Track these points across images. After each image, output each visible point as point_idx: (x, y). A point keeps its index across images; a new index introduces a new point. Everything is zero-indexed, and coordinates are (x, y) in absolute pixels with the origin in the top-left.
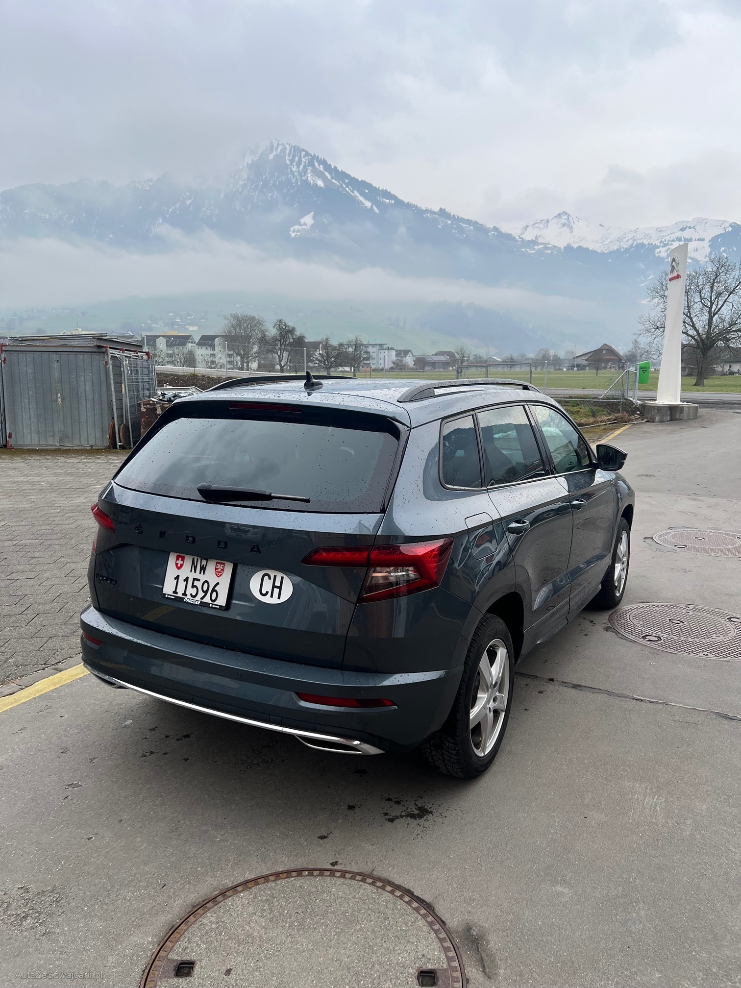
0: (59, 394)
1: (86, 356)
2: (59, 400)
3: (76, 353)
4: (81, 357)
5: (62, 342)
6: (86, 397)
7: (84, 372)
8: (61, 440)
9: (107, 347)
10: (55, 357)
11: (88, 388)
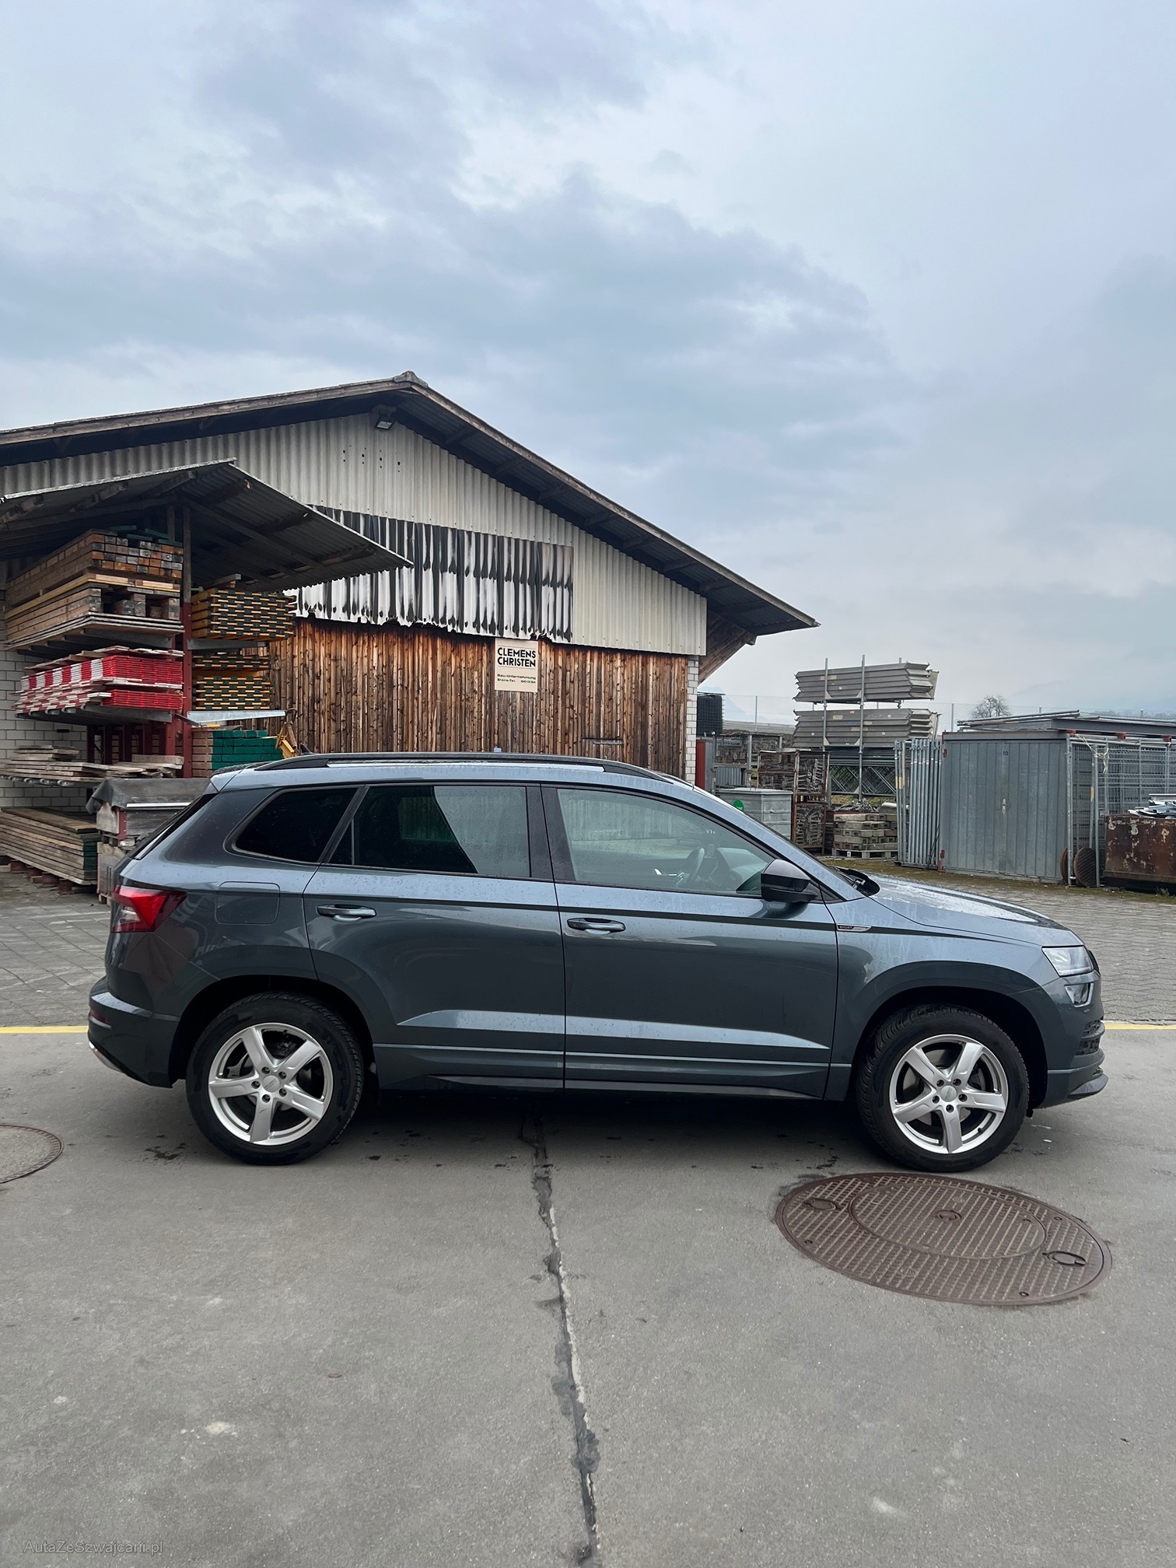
0: (1004, 800)
1: (1044, 746)
2: (1004, 807)
3: (1032, 742)
4: (1035, 746)
5: (1024, 726)
6: (1037, 806)
7: (1038, 769)
8: (1002, 866)
9: (1072, 732)
10: (1003, 747)
11: (1041, 793)
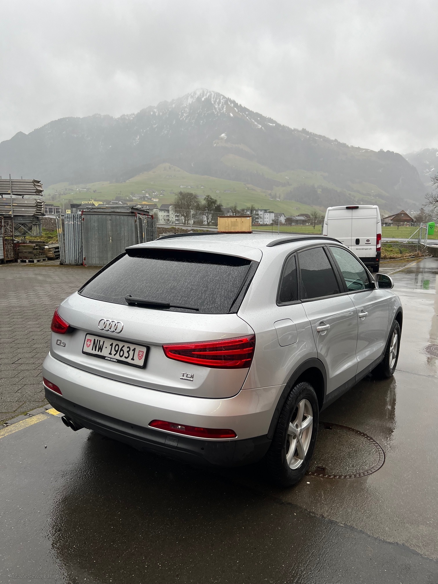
0: (111, 238)
1: (126, 217)
3: (120, 216)
4: (122, 218)
5: (112, 210)
6: (124, 239)
7: (124, 226)
9: (136, 213)
10: (109, 217)
11: (125, 235)
